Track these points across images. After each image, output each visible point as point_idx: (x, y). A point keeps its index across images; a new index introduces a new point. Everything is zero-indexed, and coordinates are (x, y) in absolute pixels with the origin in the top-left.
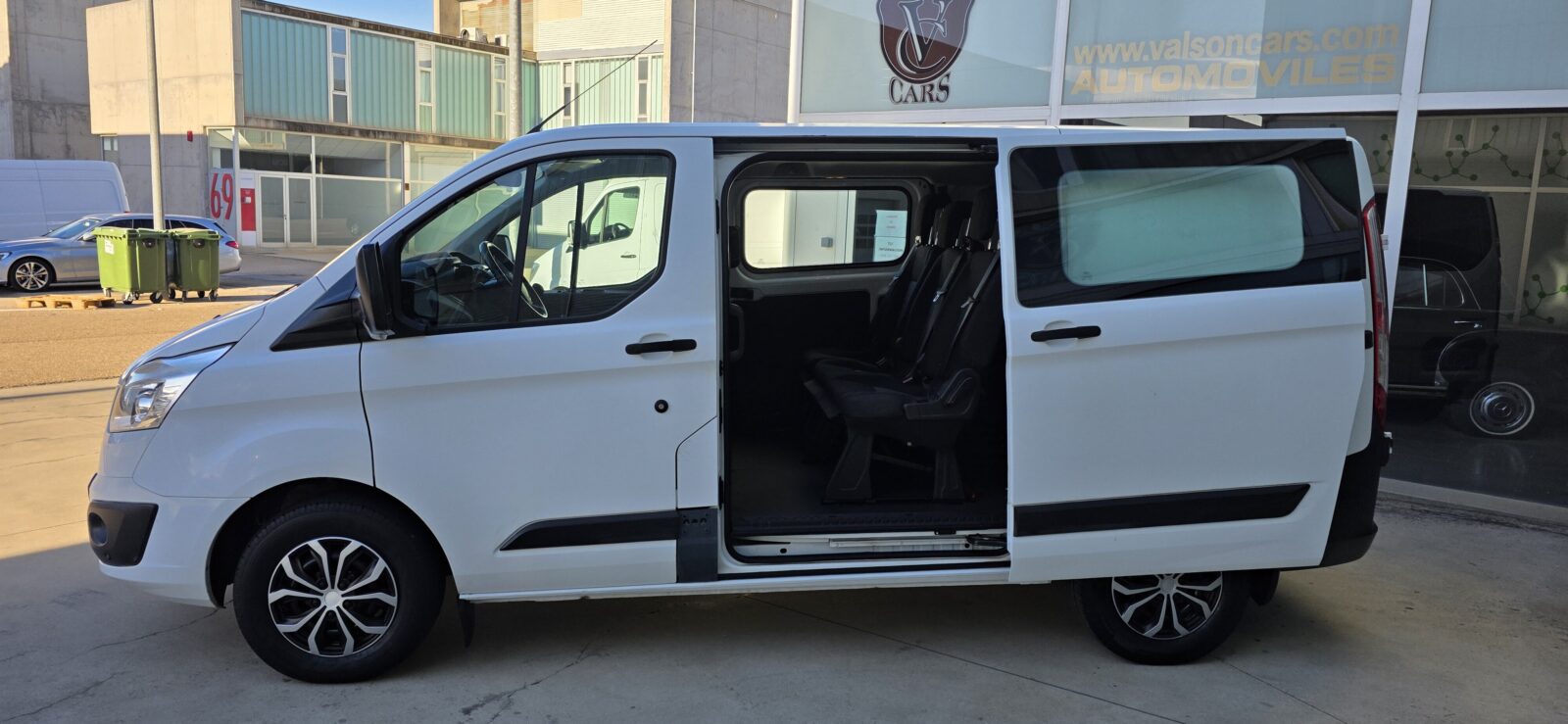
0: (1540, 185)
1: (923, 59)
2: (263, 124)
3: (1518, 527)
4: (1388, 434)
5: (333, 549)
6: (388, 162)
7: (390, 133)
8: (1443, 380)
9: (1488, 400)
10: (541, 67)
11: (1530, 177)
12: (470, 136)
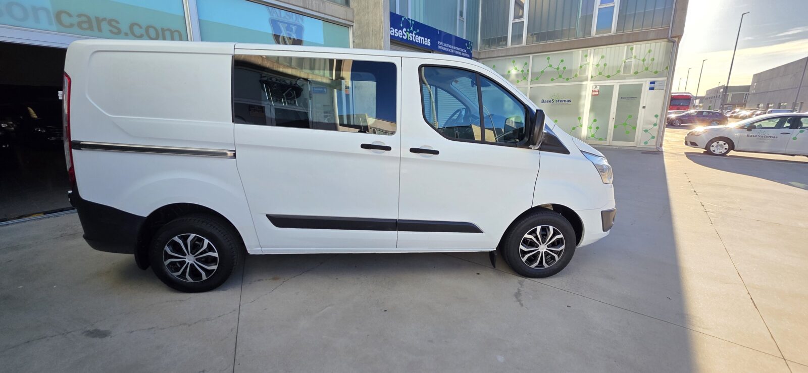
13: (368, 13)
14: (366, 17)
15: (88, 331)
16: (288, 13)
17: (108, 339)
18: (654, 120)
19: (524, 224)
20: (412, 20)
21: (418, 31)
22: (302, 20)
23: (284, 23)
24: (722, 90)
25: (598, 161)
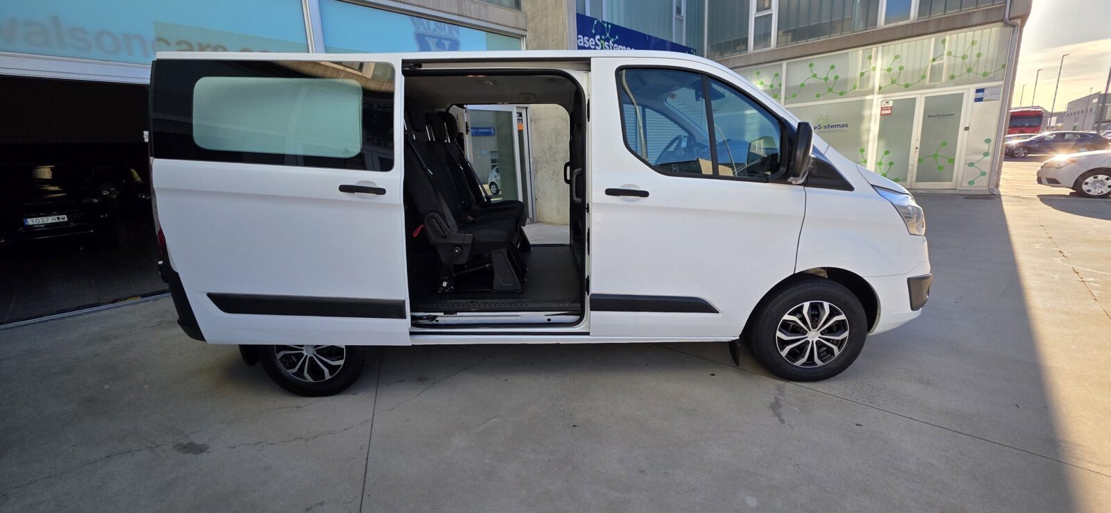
13: (546, 17)
14: (544, 21)
15: (181, 445)
16: (438, 24)
17: (204, 456)
18: (985, 147)
19: (783, 298)
20: (608, 24)
21: (617, 37)
22: (458, 32)
23: (435, 37)
24: (1095, 101)
25: (899, 199)
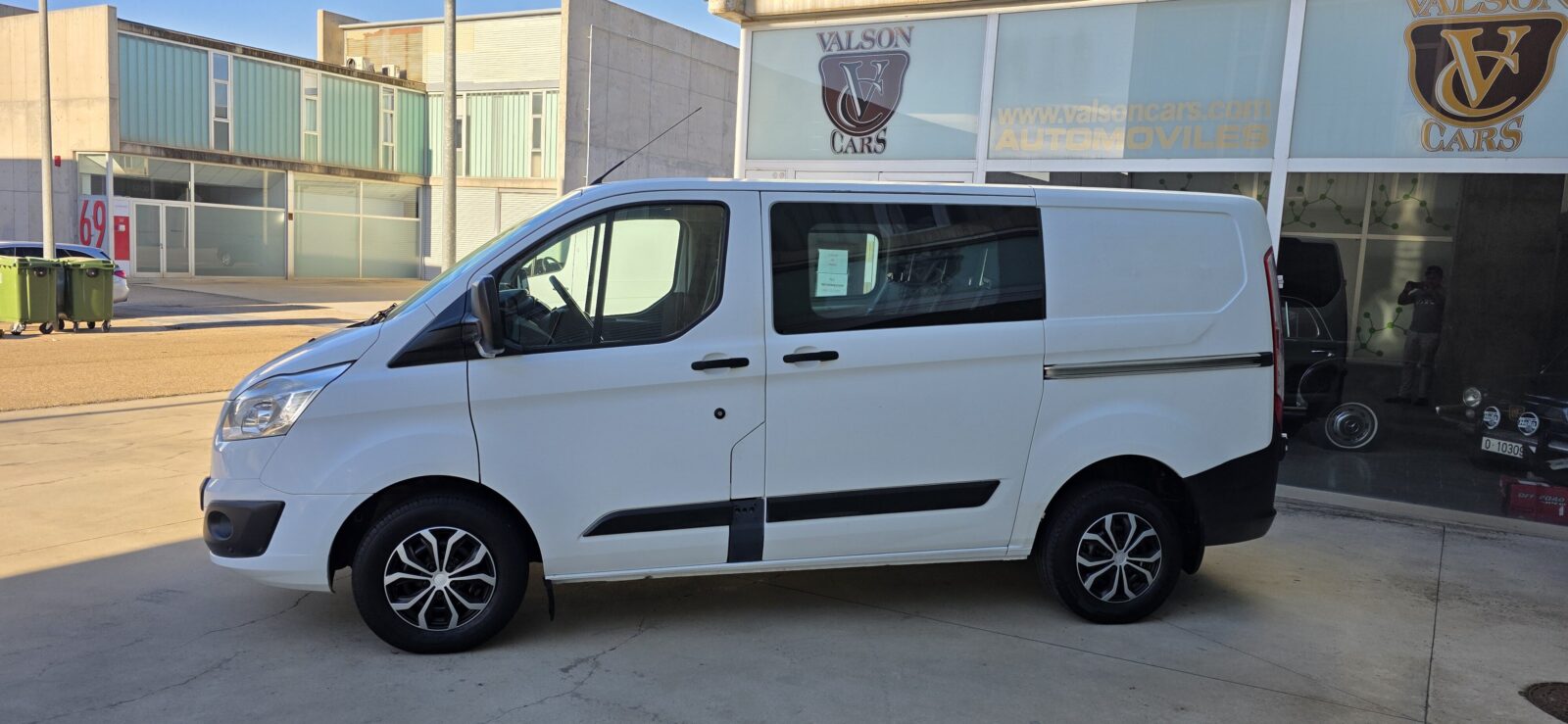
0: (1370, 232)
1: (862, 113)
2: (139, 150)
3: (1372, 520)
4: (1284, 435)
5: (442, 537)
6: (265, 191)
7: (273, 161)
8: (1303, 401)
9: (1340, 418)
10: (430, 99)
11: (1361, 225)
12: (357, 166)
